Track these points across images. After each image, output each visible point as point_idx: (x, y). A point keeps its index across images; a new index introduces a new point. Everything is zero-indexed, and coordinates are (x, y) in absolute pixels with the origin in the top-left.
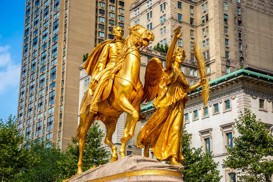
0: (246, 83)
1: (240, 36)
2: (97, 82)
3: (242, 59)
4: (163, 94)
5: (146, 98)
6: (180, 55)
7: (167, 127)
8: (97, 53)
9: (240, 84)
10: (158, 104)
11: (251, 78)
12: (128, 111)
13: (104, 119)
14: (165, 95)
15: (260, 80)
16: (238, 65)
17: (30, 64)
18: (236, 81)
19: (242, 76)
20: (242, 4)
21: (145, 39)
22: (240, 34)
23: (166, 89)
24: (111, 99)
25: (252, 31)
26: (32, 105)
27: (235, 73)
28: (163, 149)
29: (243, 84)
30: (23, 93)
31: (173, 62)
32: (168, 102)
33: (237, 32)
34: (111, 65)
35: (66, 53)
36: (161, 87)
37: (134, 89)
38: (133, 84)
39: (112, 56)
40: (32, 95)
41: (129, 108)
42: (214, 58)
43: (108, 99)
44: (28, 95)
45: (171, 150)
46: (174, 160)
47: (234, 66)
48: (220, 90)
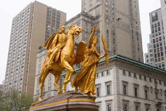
0: (117, 62)
1: (114, 41)
2: (51, 53)
3: (114, 51)
4: (86, 60)
5: (76, 62)
6: (95, 40)
7: (88, 77)
8: (52, 39)
9: (114, 63)
10: (84, 64)
11: (119, 60)
12: (68, 68)
13: (54, 73)
14: (87, 60)
15: (124, 61)
16: (113, 54)
17: (13, 50)
18: (113, 61)
19: (115, 58)
20: (115, 26)
21: (77, 32)
22: (114, 39)
23: (88, 57)
24: (58, 62)
25: (119, 38)
26: (13, 70)
27: (112, 57)
28: (85, 88)
29: (116, 62)
30: (9, 64)
31: (92, 44)
32: (89, 64)
33: (113, 39)
34: (59, 45)
35: (31, 45)
36: (85, 56)
37: (71, 57)
38: (71, 54)
39: (59, 40)
40: (13, 65)
41: (68, 66)
42: (102, 50)
43: (57, 62)
44: (11, 65)
45: (90, 89)
46: (91, 94)
47: (111, 54)
48: (105, 65)
